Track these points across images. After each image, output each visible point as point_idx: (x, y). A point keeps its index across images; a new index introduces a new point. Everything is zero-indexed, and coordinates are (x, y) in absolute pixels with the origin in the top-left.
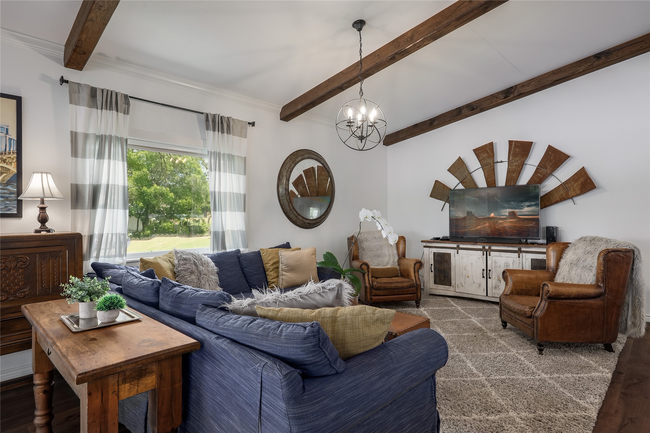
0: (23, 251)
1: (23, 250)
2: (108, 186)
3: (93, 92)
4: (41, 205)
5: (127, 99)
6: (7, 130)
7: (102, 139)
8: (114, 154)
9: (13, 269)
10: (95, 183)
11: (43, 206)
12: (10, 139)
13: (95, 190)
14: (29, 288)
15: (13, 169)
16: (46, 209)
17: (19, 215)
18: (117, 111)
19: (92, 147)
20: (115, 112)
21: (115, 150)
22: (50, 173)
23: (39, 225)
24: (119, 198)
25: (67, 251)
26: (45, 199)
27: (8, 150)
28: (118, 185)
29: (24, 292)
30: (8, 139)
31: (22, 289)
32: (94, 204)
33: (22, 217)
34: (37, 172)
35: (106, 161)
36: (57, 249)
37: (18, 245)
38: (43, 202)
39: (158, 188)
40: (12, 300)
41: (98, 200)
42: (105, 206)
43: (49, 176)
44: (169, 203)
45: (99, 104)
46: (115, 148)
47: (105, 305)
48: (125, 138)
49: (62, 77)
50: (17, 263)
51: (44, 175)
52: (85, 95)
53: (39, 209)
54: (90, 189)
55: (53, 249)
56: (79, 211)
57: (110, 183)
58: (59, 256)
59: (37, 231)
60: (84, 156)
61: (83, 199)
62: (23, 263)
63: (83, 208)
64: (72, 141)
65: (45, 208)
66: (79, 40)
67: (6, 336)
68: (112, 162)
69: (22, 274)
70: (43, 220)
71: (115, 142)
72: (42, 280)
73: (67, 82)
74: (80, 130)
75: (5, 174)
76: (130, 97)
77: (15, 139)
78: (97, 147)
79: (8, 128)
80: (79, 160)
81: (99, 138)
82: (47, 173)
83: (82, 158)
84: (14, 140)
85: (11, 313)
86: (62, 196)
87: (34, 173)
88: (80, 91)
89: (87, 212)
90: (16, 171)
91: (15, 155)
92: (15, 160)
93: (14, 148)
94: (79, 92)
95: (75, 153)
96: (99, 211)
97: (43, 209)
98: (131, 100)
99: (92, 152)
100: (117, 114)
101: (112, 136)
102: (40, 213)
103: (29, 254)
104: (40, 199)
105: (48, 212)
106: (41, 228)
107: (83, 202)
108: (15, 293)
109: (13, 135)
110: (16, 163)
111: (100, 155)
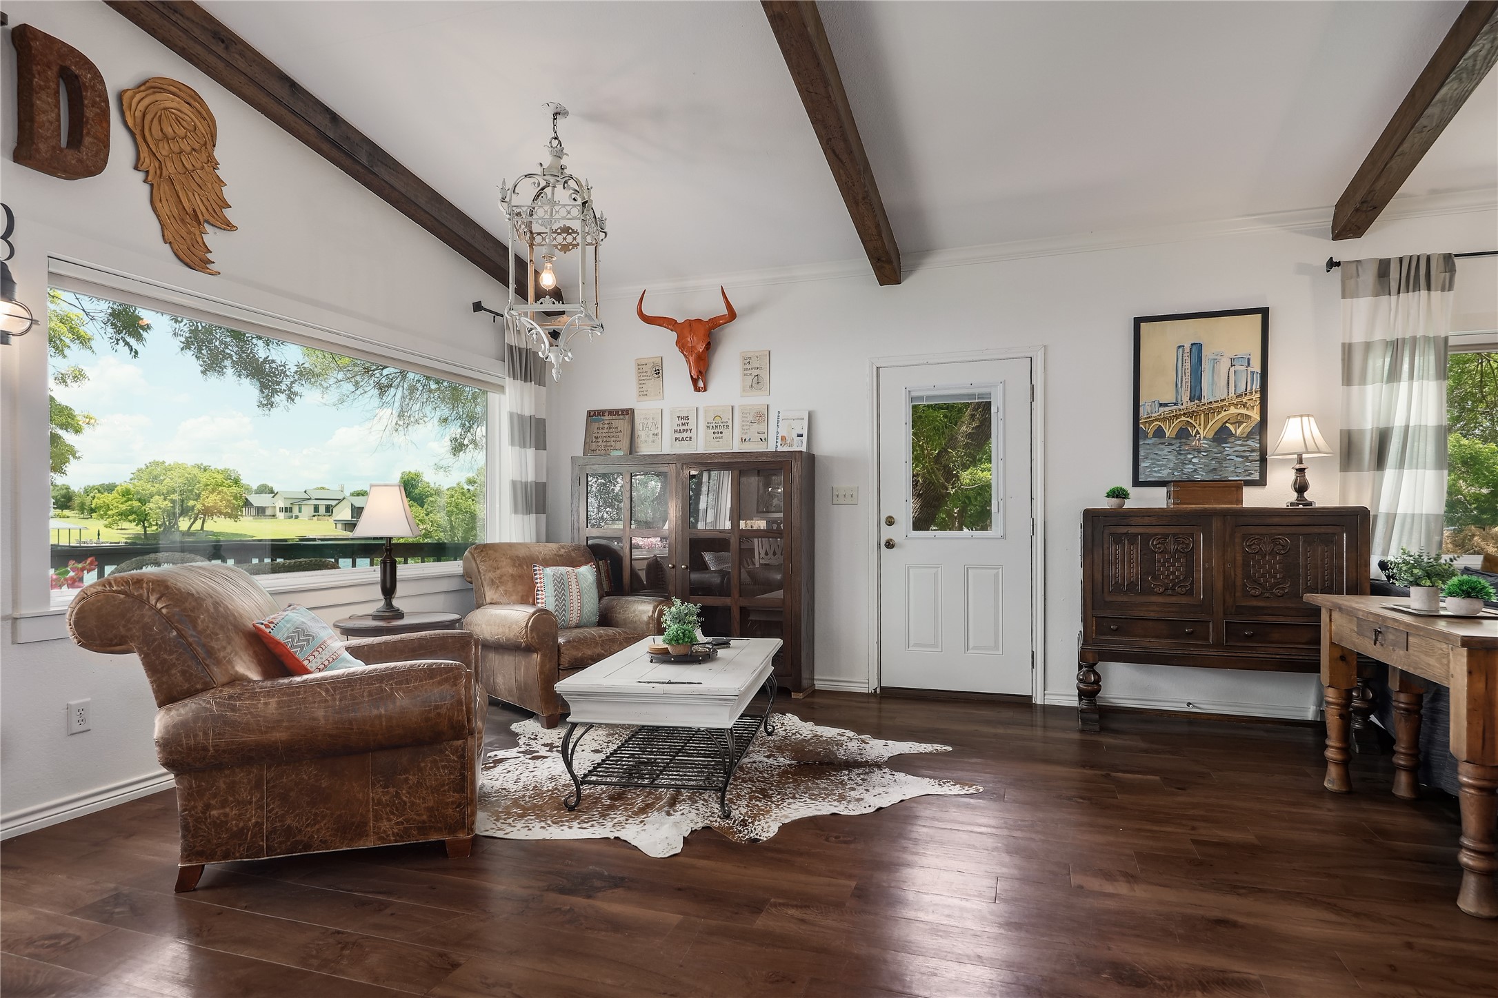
0: (1281, 530)
1: (1280, 528)
2: (1407, 428)
3: (1383, 267)
4: (1298, 465)
5: (1450, 263)
6: (1249, 359)
7: (1395, 347)
8: (1421, 368)
9: (1269, 554)
10: (1382, 425)
11: (1302, 466)
12: (1253, 373)
13: (1383, 439)
14: (1289, 583)
15: (1255, 415)
16: (1306, 471)
17: (1262, 482)
18: (1429, 289)
19: (1379, 363)
20: (1424, 293)
21: (1421, 361)
22: (1312, 416)
23: (1295, 495)
24: (1428, 449)
25: (1345, 534)
26: (1304, 456)
27: (1249, 388)
28: (1426, 426)
29: (1283, 589)
30: (1249, 373)
31: (1281, 584)
32: (1380, 461)
33: (1266, 485)
34: (1295, 416)
35: (1404, 385)
36: (1330, 530)
37: (1276, 520)
38: (1300, 461)
39: (1465, 442)
40: (1268, 597)
41: (1387, 454)
42: (1401, 465)
43: (1312, 419)
44: (1487, 483)
45: (1394, 285)
46: (1422, 358)
47: (1460, 590)
48: (1443, 335)
49: (1332, 258)
50: (1274, 546)
51: (1305, 419)
52: (1369, 277)
53: (1294, 471)
54: (1374, 436)
55: (1322, 530)
56: (1352, 476)
57: (1412, 424)
58: (1332, 542)
59: (1292, 504)
60: (1363, 381)
61: (1360, 453)
62: (1281, 547)
63: (1359, 469)
64: (1343, 360)
65: (1305, 469)
66: (1370, 192)
67: (1260, 645)
68: (1416, 384)
69: (1281, 563)
70: (1301, 488)
71: (1422, 346)
72: (1307, 575)
73: (1338, 264)
74: (1358, 338)
75: (1245, 424)
76: (1456, 256)
77: (1259, 371)
78: (1388, 360)
79: (1249, 357)
80: (1355, 389)
81: (1391, 345)
82: (1308, 416)
83: (1360, 384)
84: (1257, 373)
85: (1266, 615)
86: (1330, 451)
87: (1289, 417)
88: (1360, 273)
89: (1368, 476)
90: (1259, 419)
91: (1258, 395)
92: (1258, 402)
93: (1257, 385)
94: (1358, 275)
95: (1348, 380)
96: (1389, 473)
97: (1301, 471)
98: (1457, 261)
99: (1379, 372)
100: (1429, 294)
101: (1418, 337)
102: (1297, 476)
103: (1288, 535)
104: (1296, 456)
105: (1308, 475)
106: (1299, 501)
107: (1360, 460)
108: (1272, 587)
109: (1256, 366)
110: (1259, 407)
111: (1393, 375)
